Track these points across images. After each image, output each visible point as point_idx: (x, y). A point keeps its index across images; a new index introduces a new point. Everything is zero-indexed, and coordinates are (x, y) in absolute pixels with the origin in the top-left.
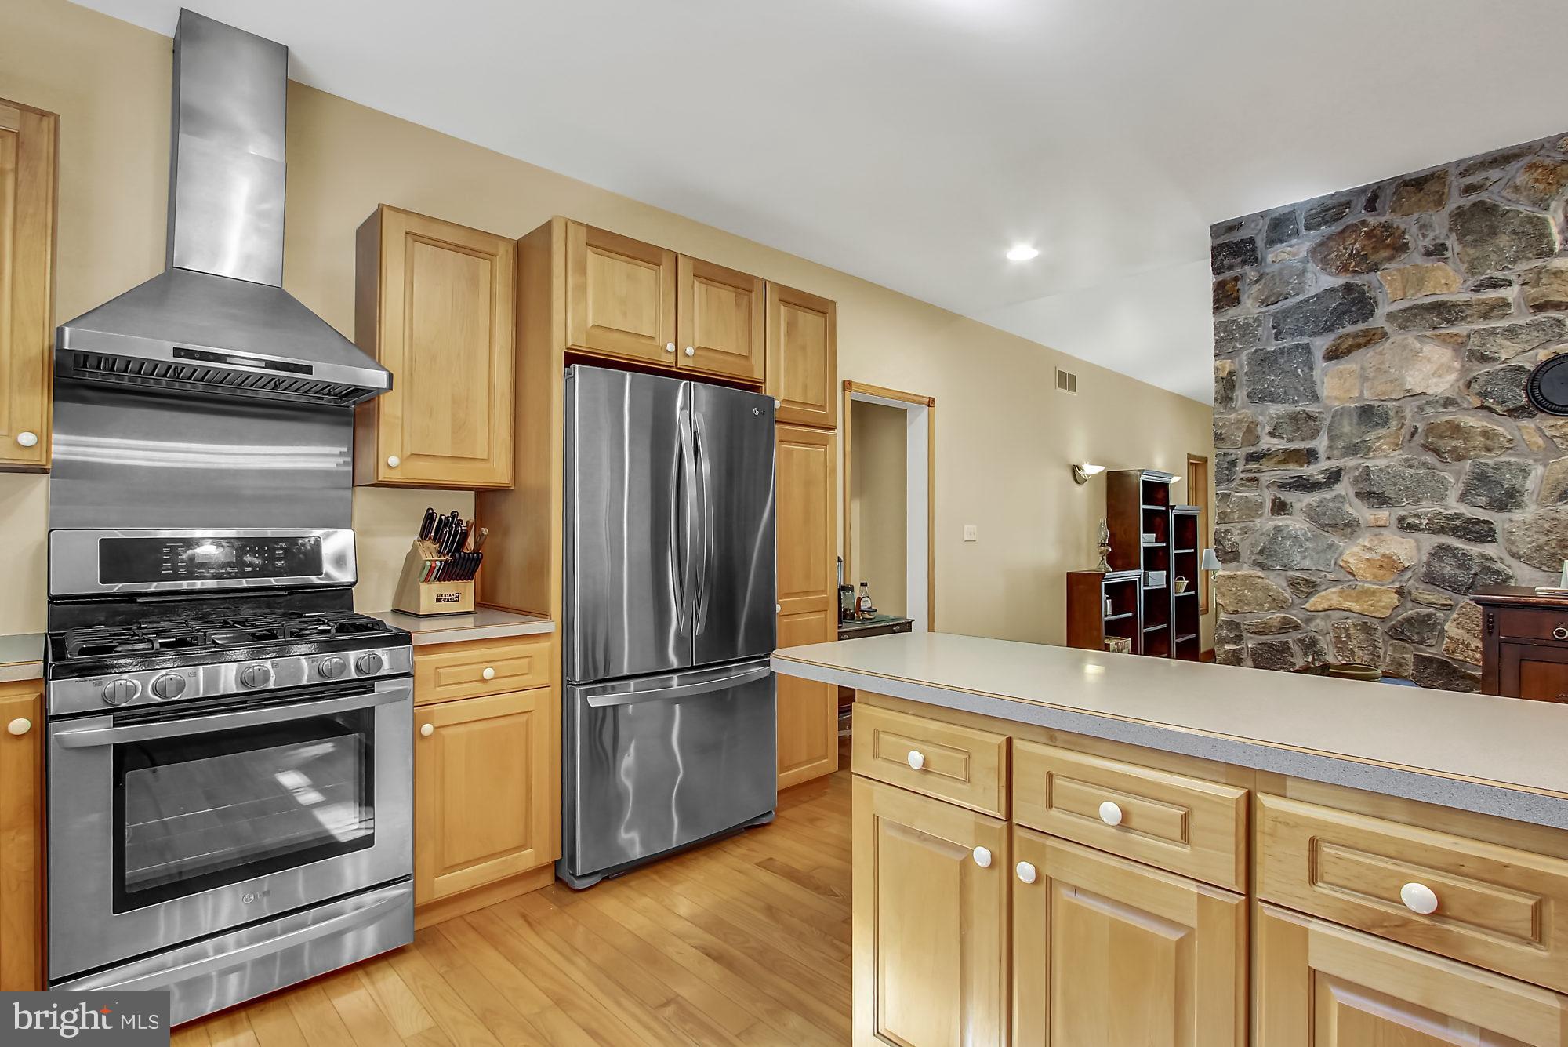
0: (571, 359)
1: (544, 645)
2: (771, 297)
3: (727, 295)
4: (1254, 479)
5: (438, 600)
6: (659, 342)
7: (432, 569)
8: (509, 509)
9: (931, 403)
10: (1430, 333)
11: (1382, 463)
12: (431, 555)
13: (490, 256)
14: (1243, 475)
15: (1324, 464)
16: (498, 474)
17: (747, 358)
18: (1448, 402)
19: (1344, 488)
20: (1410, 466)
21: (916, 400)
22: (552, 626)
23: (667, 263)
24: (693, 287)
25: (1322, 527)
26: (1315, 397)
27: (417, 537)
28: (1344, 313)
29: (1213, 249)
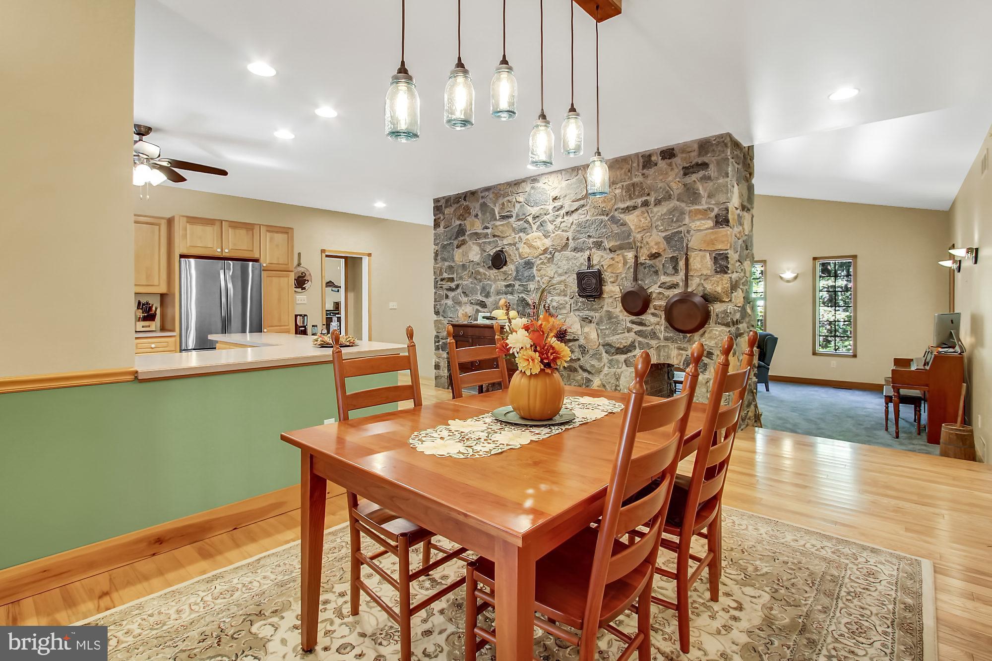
0: (182, 256)
1: (173, 339)
2: (263, 229)
3: (243, 232)
4: (442, 287)
5: (143, 327)
6: (215, 248)
7: (140, 318)
8: (168, 300)
9: (370, 255)
10: (475, 242)
11: (466, 282)
12: (140, 314)
13: (159, 225)
14: (439, 286)
15: (456, 283)
16: (163, 289)
17: (252, 251)
18: (478, 264)
19: (459, 290)
20: (472, 284)
21: (364, 254)
22: (176, 333)
23: (218, 224)
24: (228, 230)
25: (455, 303)
26: (454, 261)
27: (136, 308)
28: (460, 233)
29: (434, 207)
